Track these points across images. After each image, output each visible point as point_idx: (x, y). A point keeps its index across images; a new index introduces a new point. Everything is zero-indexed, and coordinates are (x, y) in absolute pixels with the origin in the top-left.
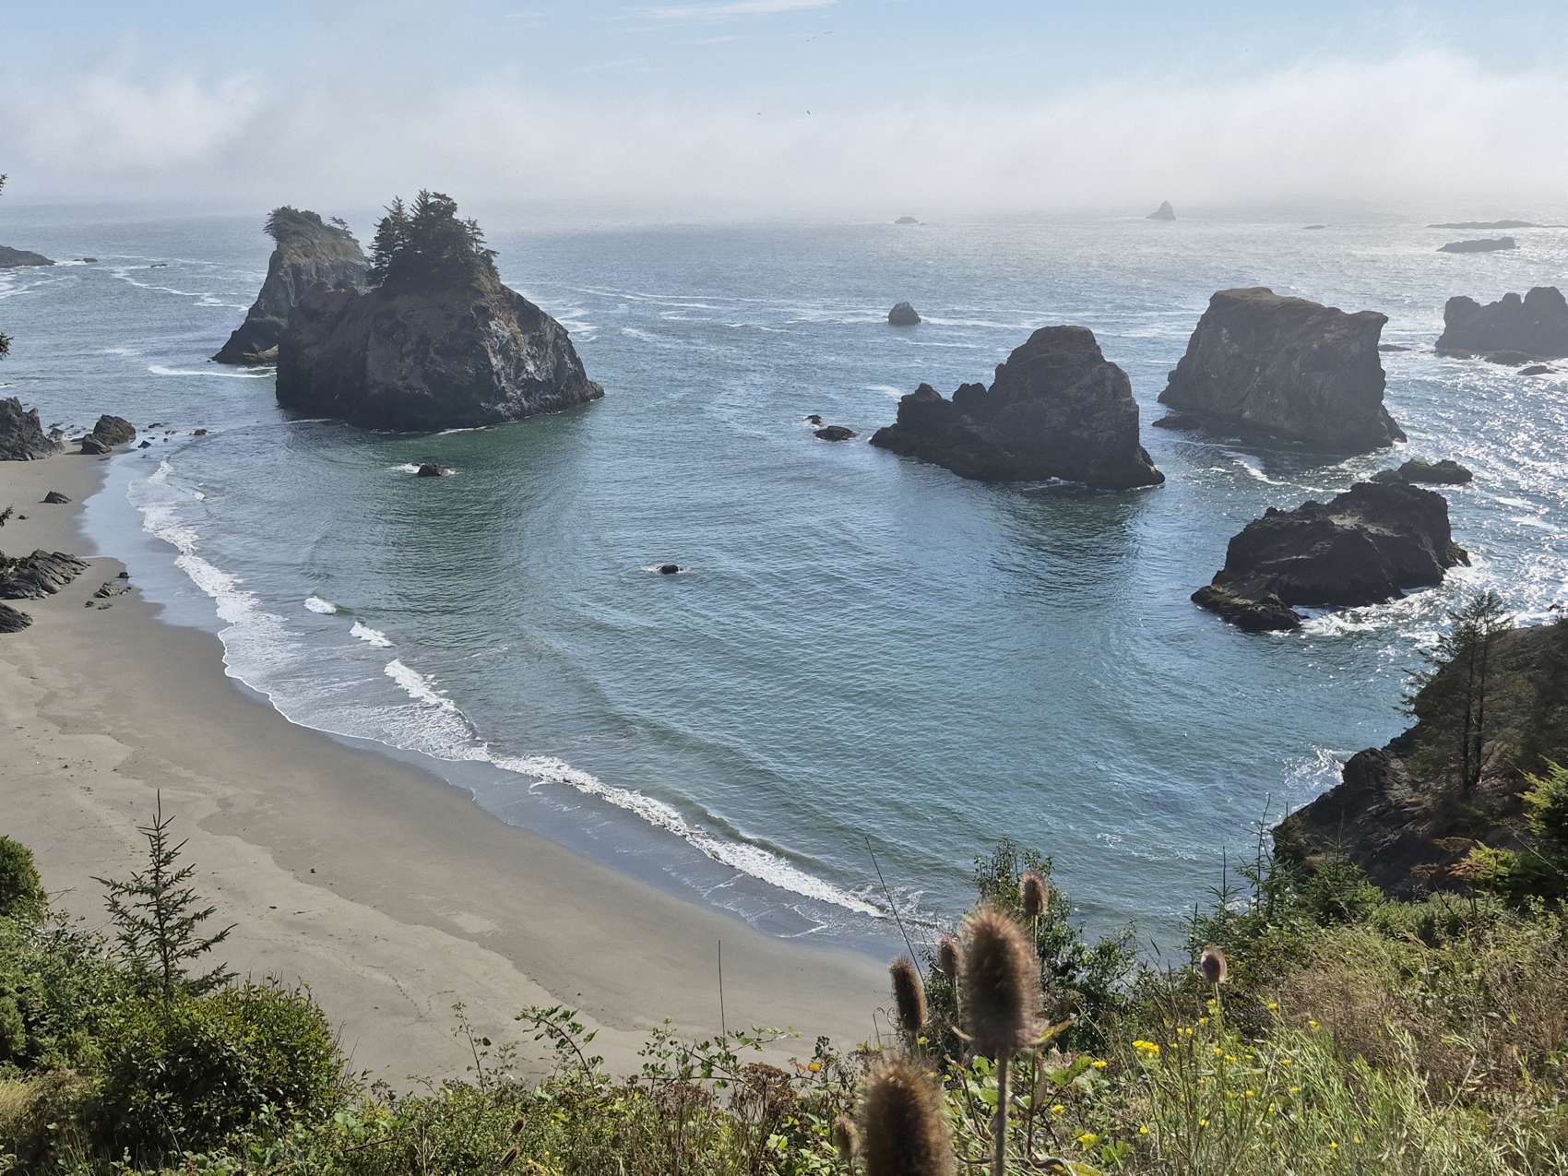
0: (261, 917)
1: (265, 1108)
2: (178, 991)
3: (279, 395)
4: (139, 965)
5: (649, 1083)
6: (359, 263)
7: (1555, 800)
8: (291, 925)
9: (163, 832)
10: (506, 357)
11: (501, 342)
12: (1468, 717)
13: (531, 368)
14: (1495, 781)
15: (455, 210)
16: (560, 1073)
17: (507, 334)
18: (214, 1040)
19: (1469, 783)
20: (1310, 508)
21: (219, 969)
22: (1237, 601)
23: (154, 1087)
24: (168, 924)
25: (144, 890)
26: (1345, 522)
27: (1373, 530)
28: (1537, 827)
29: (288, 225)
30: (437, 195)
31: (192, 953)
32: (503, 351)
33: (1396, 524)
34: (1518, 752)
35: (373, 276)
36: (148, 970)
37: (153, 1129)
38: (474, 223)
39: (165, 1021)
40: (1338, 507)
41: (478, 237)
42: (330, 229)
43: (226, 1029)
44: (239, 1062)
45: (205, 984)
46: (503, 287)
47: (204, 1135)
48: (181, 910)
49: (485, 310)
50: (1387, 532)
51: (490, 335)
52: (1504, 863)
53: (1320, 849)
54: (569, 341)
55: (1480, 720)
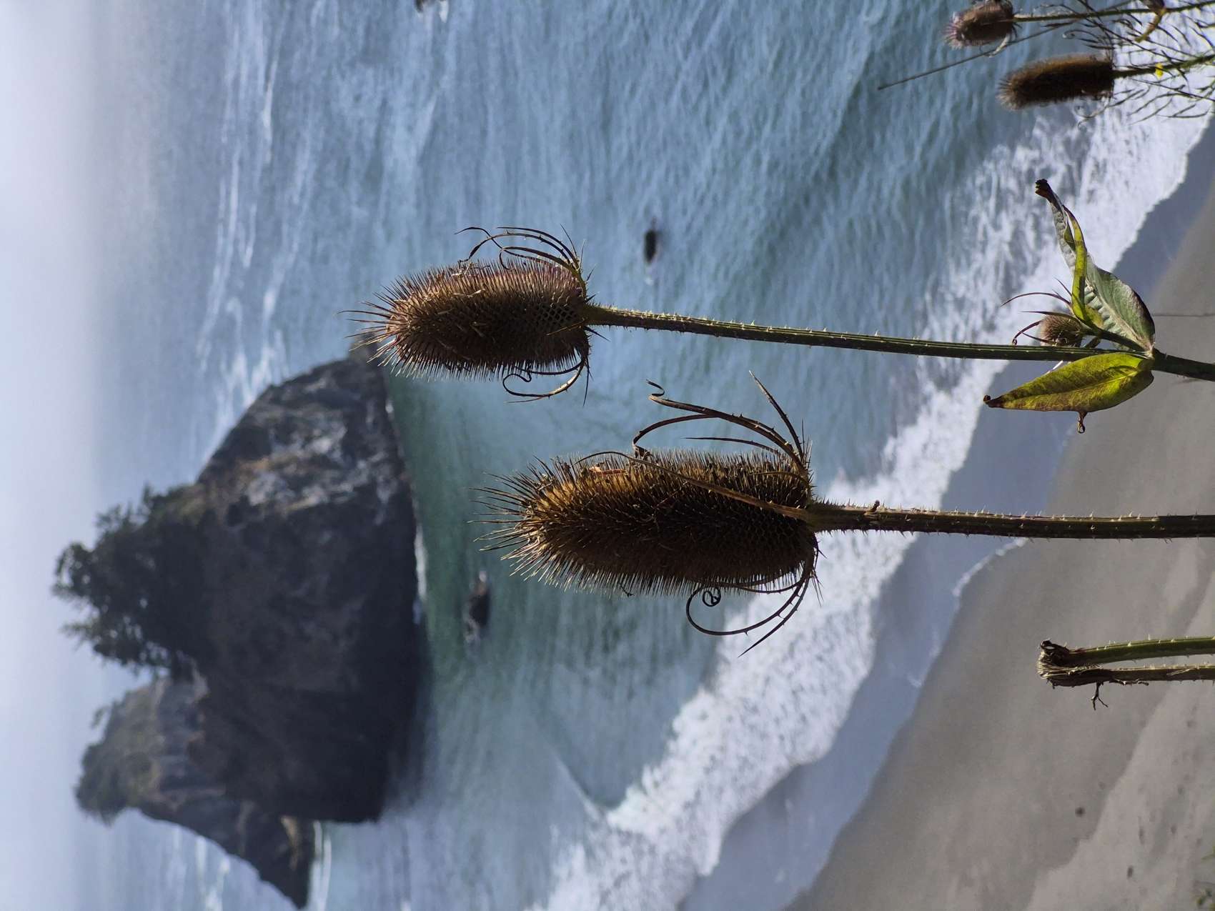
6: (159, 693)
10: (307, 481)
13: (325, 444)
15: (80, 545)
29: (102, 791)
38: (102, 517)
41: (123, 513)
42: (111, 730)
46: (203, 480)
49: (232, 507)
51: (271, 504)
54: (288, 383)
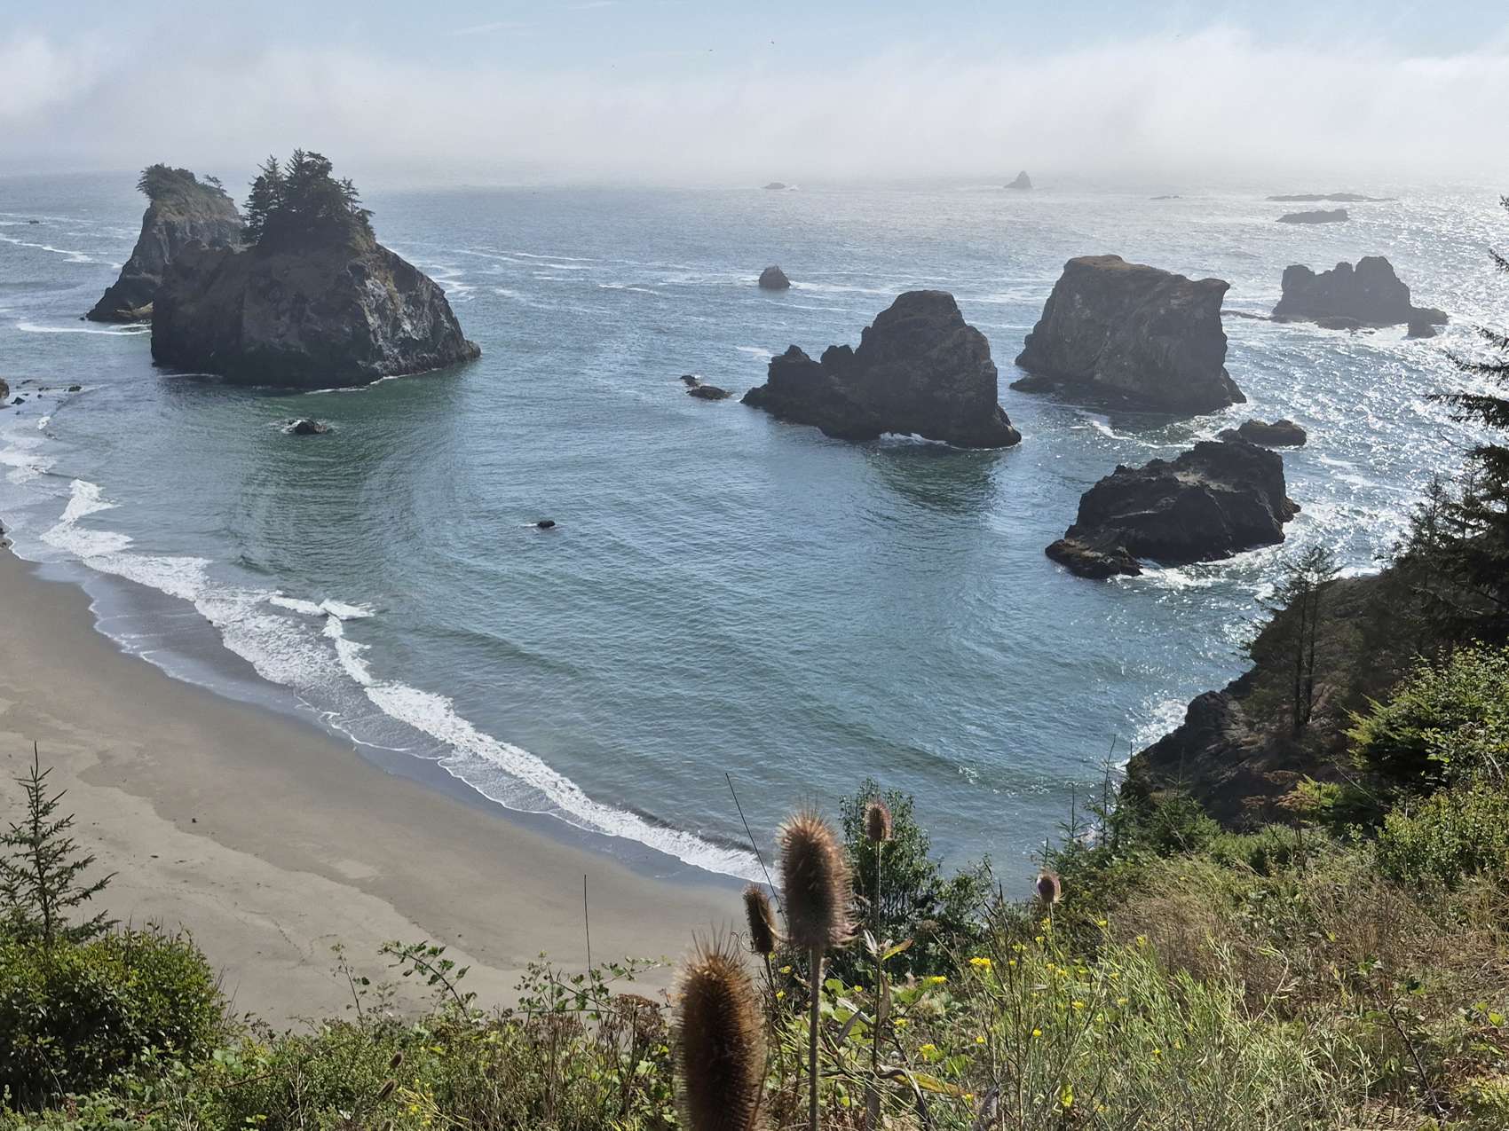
0: (142, 866)
1: (146, 1050)
2: (57, 937)
3: (155, 351)
4: (19, 916)
5: (524, 1017)
6: (233, 221)
7: (1376, 736)
8: (174, 874)
9: (41, 783)
10: (383, 316)
11: (377, 301)
12: (1299, 661)
13: (408, 327)
14: (1324, 721)
15: (330, 169)
16: (439, 1011)
17: (383, 293)
18: (95, 985)
19: (1301, 723)
20: (1156, 466)
21: (100, 917)
22: (1087, 553)
23: (35, 1031)
24: (48, 873)
25: (23, 841)
26: (1189, 479)
27: (1214, 486)
28: (1359, 762)
29: (161, 182)
30: (311, 155)
31: (73, 902)
32: (380, 310)
33: (1235, 480)
34: (1345, 693)
35: (248, 234)
36: (28, 918)
37: (35, 1071)
38: (349, 183)
39: (45, 968)
40: (1182, 464)
41: (354, 197)
42: (204, 187)
43: (108, 974)
44: (121, 1006)
45: (86, 931)
46: (379, 247)
47: (86, 1077)
48: (61, 860)
49: (362, 268)
50: (1228, 488)
51: (366, 294)
52: (1328, 795)
53: (1162, 786)
54: (446, 301)
55: (1311, 664)
